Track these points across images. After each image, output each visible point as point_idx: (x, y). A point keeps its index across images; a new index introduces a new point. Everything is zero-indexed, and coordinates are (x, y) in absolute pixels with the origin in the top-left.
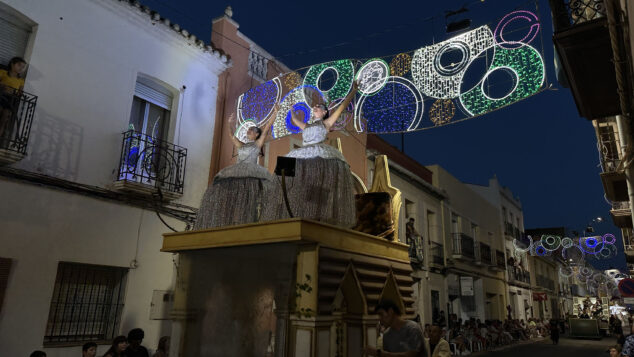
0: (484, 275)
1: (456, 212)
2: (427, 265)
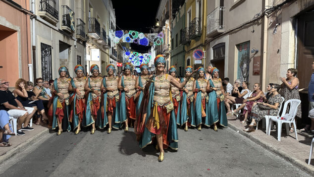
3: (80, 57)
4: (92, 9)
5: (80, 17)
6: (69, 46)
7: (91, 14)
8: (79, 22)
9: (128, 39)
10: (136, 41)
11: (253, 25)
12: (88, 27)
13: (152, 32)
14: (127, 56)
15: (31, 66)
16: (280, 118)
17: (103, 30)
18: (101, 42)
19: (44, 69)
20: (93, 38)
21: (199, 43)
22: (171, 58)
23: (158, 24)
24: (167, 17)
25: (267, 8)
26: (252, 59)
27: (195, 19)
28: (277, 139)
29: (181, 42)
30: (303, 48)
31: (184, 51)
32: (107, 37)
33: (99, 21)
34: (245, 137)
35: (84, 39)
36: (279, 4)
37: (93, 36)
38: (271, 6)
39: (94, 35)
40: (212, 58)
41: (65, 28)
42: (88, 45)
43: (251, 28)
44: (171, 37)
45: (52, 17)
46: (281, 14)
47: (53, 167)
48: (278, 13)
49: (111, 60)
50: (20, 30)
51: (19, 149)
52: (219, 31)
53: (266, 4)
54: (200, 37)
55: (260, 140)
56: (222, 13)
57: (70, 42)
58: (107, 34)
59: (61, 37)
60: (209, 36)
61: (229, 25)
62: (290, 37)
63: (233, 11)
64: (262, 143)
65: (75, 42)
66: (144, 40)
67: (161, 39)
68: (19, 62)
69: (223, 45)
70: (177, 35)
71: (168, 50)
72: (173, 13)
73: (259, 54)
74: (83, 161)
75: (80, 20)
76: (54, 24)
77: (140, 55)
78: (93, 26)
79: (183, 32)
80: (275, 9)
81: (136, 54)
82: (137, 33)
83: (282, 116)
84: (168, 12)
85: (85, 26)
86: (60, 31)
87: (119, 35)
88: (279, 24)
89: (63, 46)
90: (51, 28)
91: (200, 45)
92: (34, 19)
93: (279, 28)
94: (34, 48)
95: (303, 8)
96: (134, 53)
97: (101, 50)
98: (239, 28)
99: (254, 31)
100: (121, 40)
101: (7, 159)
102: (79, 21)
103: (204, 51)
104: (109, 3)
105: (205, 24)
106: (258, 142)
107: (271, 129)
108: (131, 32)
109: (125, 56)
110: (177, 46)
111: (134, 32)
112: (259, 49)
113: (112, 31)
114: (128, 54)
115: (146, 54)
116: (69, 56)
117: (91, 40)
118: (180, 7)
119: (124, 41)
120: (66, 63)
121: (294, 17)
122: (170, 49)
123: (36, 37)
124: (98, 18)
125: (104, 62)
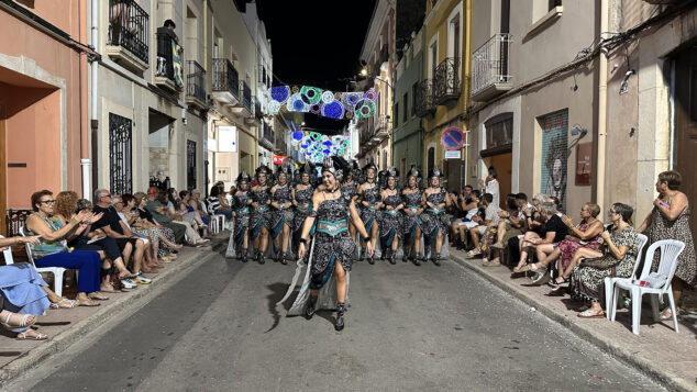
1: (219, 29)
2: (183, 100)
3: (195, 144)
4: (221, 41)
5: (195, 57)
6: (171, 121)
7: (218, 52)
8: (193, 69)
9: (298, 105)
10: (316, 108)
11: (573, 74)
12: (212, 79)
13: (351, 90)
14: (295, 140)
15: (87, 163)
16: (638, 282)
17: (245, 85)
18: (239, 110)
19: (114, 168)
20: (222, 103)
21: (455, 113)
22: (393, 146)
23: (364, 72)
24: (385, 56)
25: (605, 36)
26: (574, 150)
27: (446, 60)
28: (631, 330)
29: (414, 111)
30: (687, 125)
31: (422, 130)
32: (253, 100)
33: (237, 65)
34: (559, 325)
35: (202, 105)
36: (632, 27)
37: (224, 99)
38: (616, 32)
39: (225, 97)
40: (484, 147)
41: (163, 81)
42: (211, 117)
43: (570, 81)
44: (393, 99)
45: (134, 57)
46: (637, 49)
47: (129, 385)
48: (631, 47)
49: (262, 150)
50: (65, 86)
51: (57, 344)
52: (500, 87)
53: (604, 28)
54: (457, 99)
55: (591, 331)
56: (505, 47)
57: (174, 112)
58: (253, 94)
59: (152, 101)
60: (477, 98)
61: (523, 73)
62: (658, 100)
63: (530, 43)
64: (596, 339)
65: (184, 111)
66: (332, 107)
67: (370, 104)
68: (63, 155)
69: (508, 118)
70: (406, 96)
71: (386, 128)
72: (397, 47)
73: (589, 138)
74: (195, 374)
75: (196, 63)
76: (139, 73)
77: (325, 138)
78: (223, 77)
79: (418, 88)
80: (624, 39)
81: (315, 136)
82: (317, 91)
83: (642, 278)
84: (386, 47)
85: (206, 77)
86: (151, 87)
87: (279, 95)
88: (634, 73)
89: (158, 120)
90: (131, 80)
91: (457, 118)
92: (96, 63)
93: (632, 81)
94: (94, 125)
95: (687, 36)
96: (312, 134)
97: (239, 128)
98: (545, 79)
99: (576, 88)
100: (283, 108)
101: (29, 367)
102: (193, 66)
103: (465, 131)
104: (259, 27)
105: (467, 72)
106: (587, 336)
107: (618, 307)
108: (305, 89)
109: (291, 142)
110: (405, 119)
111: (311, 88)
112: (589, 128)
113: (265, 87)
114: (298, 136)
115: (338, 136)
116: (170, 142)
117: (217, 106)
118: (413, 35)
119: (290, 108)
120: (163, 156)
121: (666, 56)
122: (390, 125)
123: (99, 100)
124: (234, 58)
125: (247, 154)
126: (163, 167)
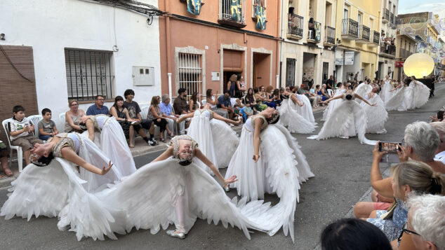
0: (362, 50)
1: (348, 2)
6: (316, 55)
12: (341, 30)
15: (278, 76)
17: (364, 27)
18: (359, 41)
19: (288, 77)
35: (332, 45)
45: (297, 36)
50: (272, 53)
57: (316, 51)
65: (322, 50)
85: (335, 31)
86: (305, 44)
90: (296, 44)
92: (282, 42)
94: (281, 63)
102: (327, 29)
125: (368, 64)
126: (311, 75)
